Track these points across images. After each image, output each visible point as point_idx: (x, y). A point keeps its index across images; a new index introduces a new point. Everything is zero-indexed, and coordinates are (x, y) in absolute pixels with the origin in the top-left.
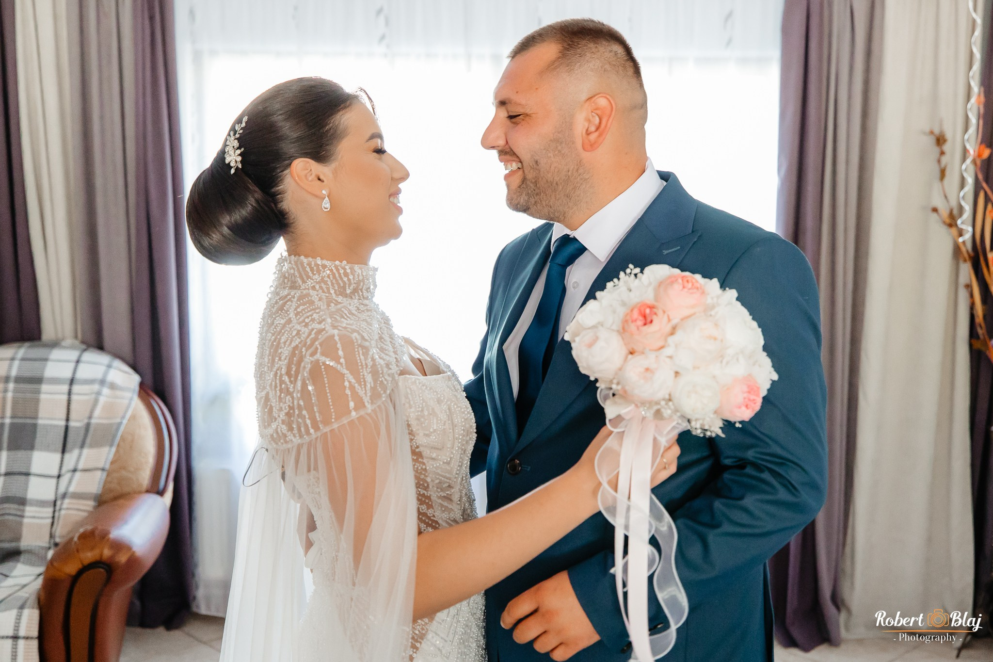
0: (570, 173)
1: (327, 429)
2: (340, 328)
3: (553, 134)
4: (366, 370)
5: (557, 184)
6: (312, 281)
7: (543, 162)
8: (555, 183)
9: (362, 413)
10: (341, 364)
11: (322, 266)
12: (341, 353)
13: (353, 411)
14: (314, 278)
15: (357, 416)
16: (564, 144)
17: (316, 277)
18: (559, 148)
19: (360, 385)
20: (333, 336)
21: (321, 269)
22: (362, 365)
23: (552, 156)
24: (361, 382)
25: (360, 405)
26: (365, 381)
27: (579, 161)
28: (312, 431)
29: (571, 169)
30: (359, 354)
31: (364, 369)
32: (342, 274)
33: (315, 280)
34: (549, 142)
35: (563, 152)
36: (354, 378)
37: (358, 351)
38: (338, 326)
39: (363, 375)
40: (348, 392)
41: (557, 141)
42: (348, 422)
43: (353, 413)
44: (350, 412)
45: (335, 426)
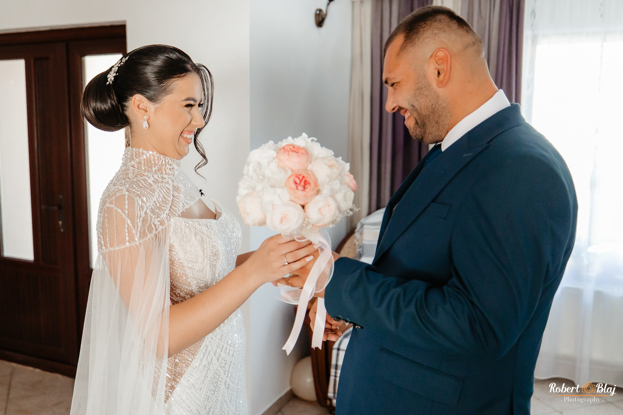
0: (434, 106)
1: (112, 249)
2: (130, 191)
3: (415, 86)
4: (140, 219)
5: (429, 116)
6: (134, 161)
7: (416, 104)
8: (427, 115)
9: (133, 244)
10: (125, 214)
11: (142, 153)
12: (126, 207)
13: (127, 242)
14: (135, 160)
15: (129, 246)
16: (424, 89)
17: (137, 160)
18: (422, 92)
19: (134, 228)
20: (125, 195)
21: (141, 154)
22: (137, 216)
23: (419, 99)
24: (135, 226)
25: (132, 239)
26: (137, 226)
27: (437, 96)
28: (104, 248)
29: (433, 103)
30: (137, 209)
31: (139, 219)
32: (152, 159)
33: (136, 162)
34: (414, 92)
35: (425, 94)
36: (131, 223)
37: (137, 207)
38: (130, 190)
39: (137, 222)
40: (126, 230)
41: (418, 89)
42: (124, 248)
43: (128, 243)
44: (126, 243)
45: (117, 248)
